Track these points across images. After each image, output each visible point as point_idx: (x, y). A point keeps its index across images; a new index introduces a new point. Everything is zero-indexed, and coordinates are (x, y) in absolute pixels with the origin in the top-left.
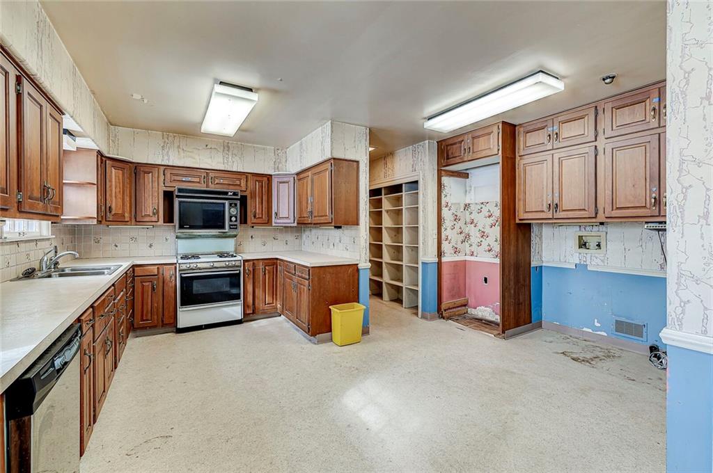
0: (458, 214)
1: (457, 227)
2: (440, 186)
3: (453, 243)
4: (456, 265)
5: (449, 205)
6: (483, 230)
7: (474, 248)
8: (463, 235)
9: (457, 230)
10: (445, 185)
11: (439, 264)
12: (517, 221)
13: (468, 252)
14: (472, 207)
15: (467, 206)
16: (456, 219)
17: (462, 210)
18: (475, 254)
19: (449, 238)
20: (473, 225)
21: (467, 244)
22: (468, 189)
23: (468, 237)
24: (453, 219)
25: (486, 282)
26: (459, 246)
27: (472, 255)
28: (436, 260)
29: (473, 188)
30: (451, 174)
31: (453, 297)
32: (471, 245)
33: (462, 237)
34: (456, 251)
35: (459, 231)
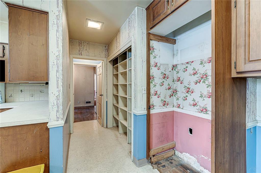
0: (167, 73)
1: (166, 84)
2: (149, 48)
3: (162, 97)
4: (164, 115)
5: (158, 65)
6: (188, 86)
7: (180, 102)
8: (171, 90)
9: (166, 86)
10: (155, 47)
11: (149, 116)
12: (234, 75)
13: (175, 104)
14: (179, 67)
15: (174, 67)
16: (165, 77)
17: (170, 69)
18: (181, 106)
19: (158, 93)
20: (179, 82)
21: (174, 98)
22: (175, 53)
23: (175, 91)
24: (162, 77)
25: (191, 133)
26: (168, 100)
27: (179, 107)
28: (145, 112)
29: (179, 51)
30: (160, 38)
31: (162, 142)
32: (178, 99)
33: (170, 92)
34: (165, 104)
35: (167, 87)
